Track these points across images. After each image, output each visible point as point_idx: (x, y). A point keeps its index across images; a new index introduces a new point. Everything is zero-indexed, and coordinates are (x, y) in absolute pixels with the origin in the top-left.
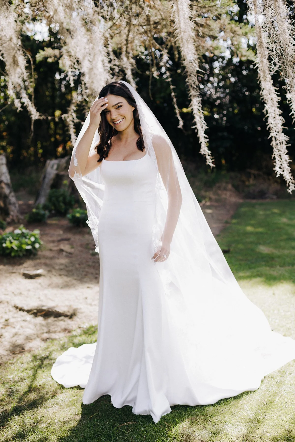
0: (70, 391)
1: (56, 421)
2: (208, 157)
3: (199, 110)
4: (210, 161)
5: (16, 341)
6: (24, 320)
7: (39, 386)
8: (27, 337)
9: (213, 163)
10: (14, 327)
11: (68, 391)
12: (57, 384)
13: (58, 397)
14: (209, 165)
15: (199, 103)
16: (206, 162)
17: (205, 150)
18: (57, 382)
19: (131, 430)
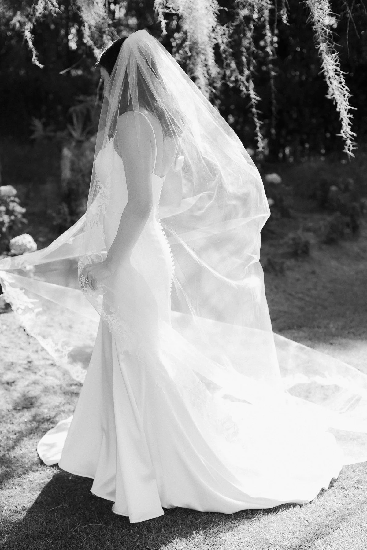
0: (48, 470)
1: (5, 508)
2: (349, 142)
3: (336, 70)
4: (349, 148)
5: (29, 391)
6: (52, 365)
7: (12, 457)
8: (46, 388)
9: (353, 151)
10: (36, 373)
11: (46, 470)
12: (38, 457)
13: (27, 476)
14: (347, 154)
15: (336, 61)
16: (344, 148)
17: (346, 131)
18: (38, 456)
19: (92, 535)
